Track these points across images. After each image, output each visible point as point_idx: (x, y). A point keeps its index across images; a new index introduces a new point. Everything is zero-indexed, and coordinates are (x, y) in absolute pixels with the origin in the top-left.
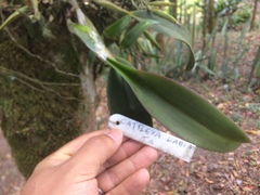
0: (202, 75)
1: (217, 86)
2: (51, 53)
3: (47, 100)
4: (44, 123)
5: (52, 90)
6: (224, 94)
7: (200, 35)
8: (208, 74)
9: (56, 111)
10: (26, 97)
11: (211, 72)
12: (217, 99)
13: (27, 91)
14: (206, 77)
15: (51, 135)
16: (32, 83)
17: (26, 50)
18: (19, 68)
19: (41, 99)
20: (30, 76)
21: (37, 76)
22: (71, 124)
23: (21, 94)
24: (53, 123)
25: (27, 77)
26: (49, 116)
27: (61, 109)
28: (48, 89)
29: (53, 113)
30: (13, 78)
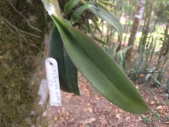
0: (152, 83)
1: (160, 93)
2: (28, 14)
3: (18, 41)
4: (12, 56)
5: (23, 36)
6: (164, 100)
7: (158, 58)
8: (157, 83)
9: (21, 50)
10: (6, 36)
11: (158, 82)
12: (158, 102)
13: (8, 33)
14: (155, 85)
15: (14, 64)
16: (12, 28)
17: (14, 7)
18: (7, 17)
19: (15, 40)
20: (12, 24)
21: (16, 25)
22: (29, 62)
23: (4, 33)
24: (17, 57)
25: (10, 24)
26: (16, 52)
27: (26, 50)
28: (21, 35)
29: (20, 51)
30: (3, 23)
